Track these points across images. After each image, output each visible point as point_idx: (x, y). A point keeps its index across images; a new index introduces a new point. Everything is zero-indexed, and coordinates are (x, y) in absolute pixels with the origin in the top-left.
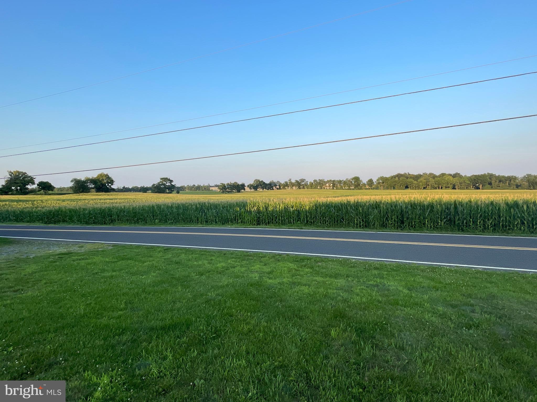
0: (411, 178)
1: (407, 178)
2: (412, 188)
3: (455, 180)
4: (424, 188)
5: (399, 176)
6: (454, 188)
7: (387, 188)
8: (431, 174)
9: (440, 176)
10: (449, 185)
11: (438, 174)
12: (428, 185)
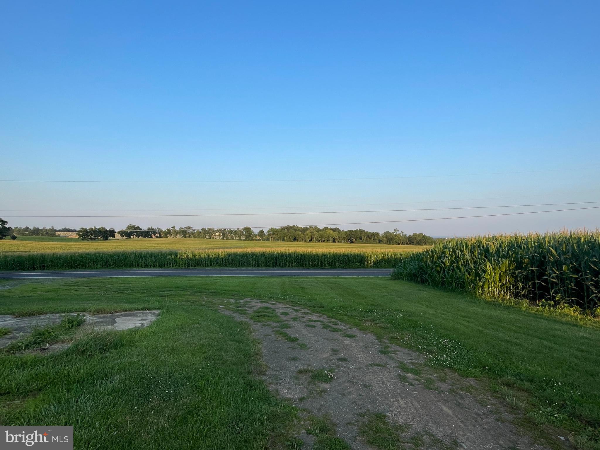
0: (299, 230)
1: (295, 230)
2: (299, 240)
3: (335, 234)
4: (310, 241)
5: (288, 228)
6: (334, 242)
7: (277, 240)
8: (316, 228)
9: (323, 230)
10: (330, 239)
11: (321, 228)
12: (313, 238)
